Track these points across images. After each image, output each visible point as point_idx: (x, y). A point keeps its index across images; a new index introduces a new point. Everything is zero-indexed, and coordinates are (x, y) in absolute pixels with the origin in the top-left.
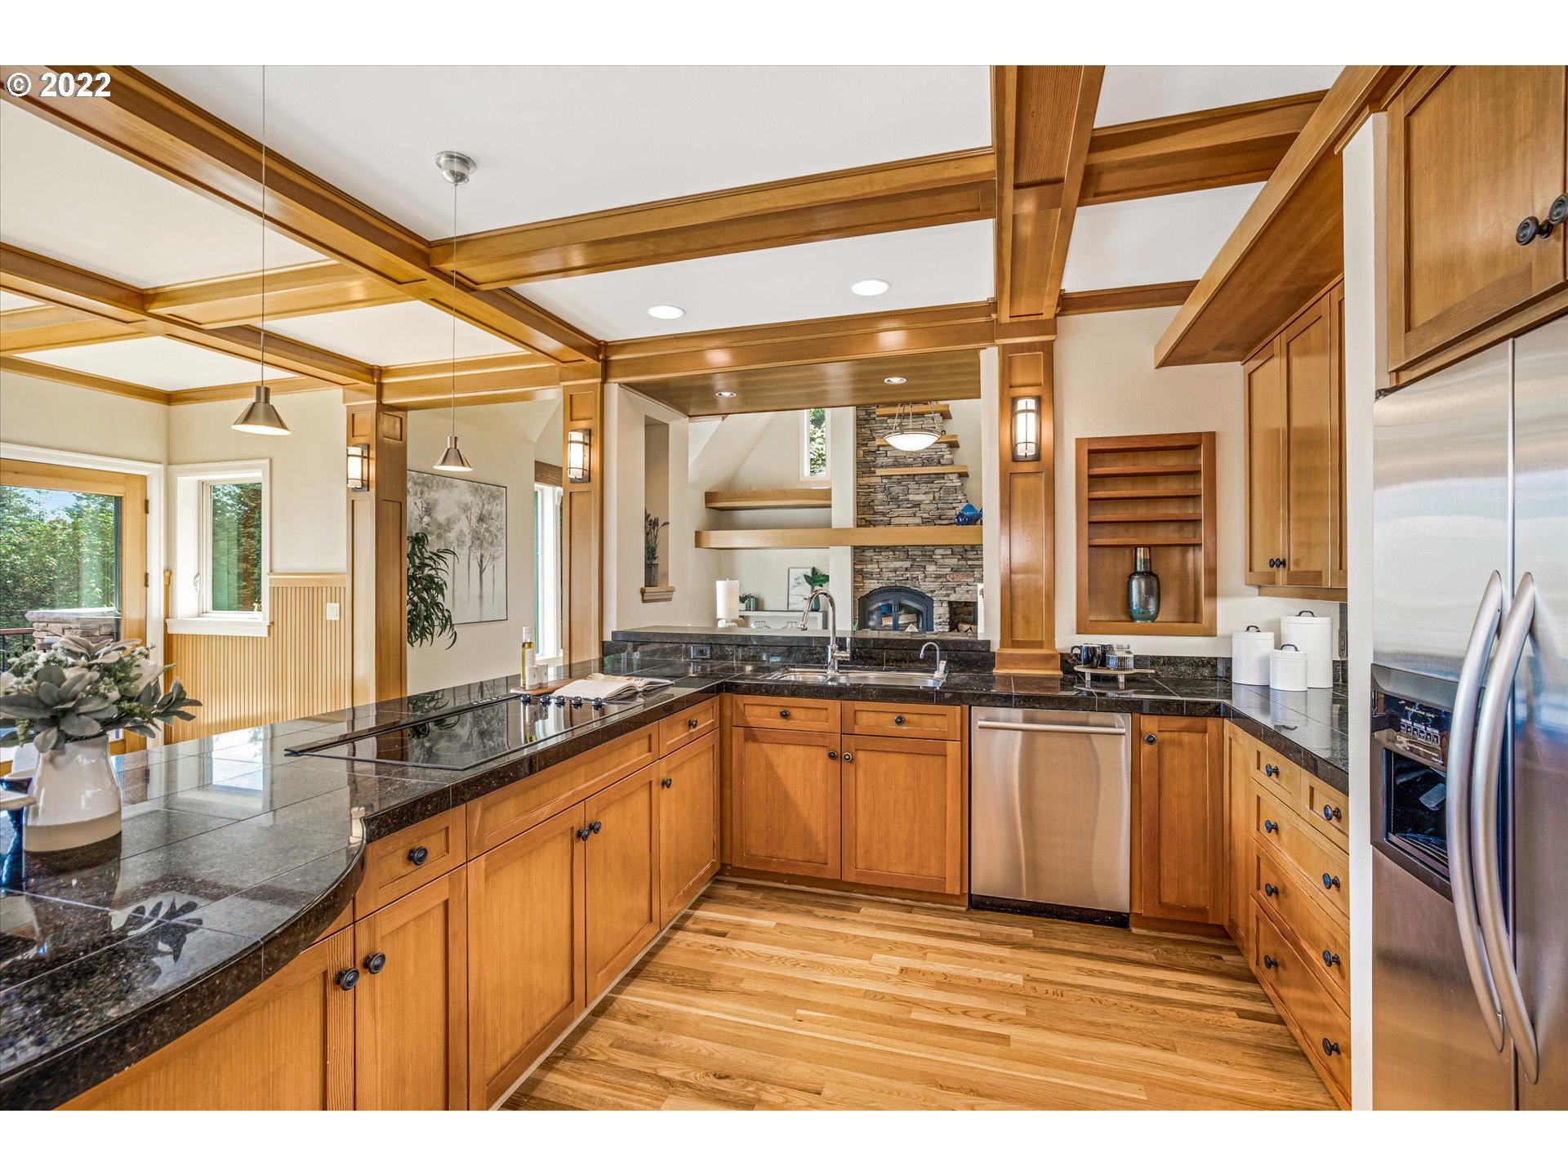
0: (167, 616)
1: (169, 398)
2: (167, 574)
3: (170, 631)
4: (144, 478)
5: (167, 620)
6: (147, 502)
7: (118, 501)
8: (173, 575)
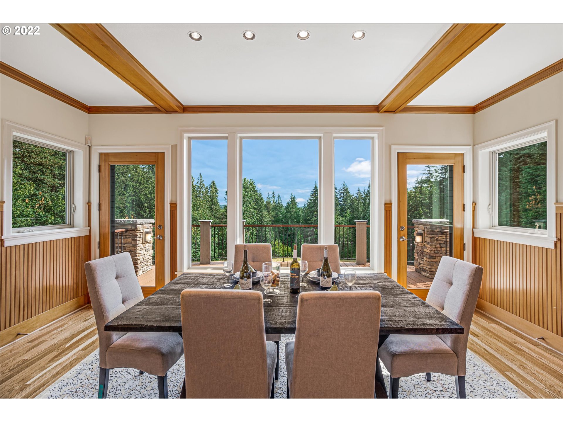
0: (473, 227)
1: (474, 110)
2: (474, 205)
3: (475, 235)
4: (462, 154)
5: (474, 229)
6: (464, 167)
7: (451, 167)
8: (477, 205)
